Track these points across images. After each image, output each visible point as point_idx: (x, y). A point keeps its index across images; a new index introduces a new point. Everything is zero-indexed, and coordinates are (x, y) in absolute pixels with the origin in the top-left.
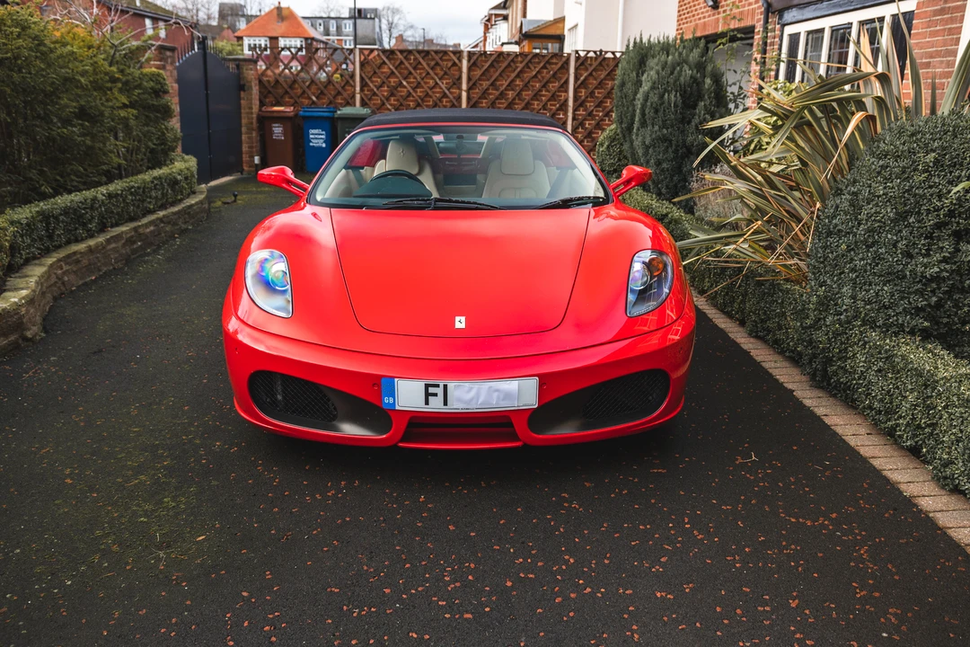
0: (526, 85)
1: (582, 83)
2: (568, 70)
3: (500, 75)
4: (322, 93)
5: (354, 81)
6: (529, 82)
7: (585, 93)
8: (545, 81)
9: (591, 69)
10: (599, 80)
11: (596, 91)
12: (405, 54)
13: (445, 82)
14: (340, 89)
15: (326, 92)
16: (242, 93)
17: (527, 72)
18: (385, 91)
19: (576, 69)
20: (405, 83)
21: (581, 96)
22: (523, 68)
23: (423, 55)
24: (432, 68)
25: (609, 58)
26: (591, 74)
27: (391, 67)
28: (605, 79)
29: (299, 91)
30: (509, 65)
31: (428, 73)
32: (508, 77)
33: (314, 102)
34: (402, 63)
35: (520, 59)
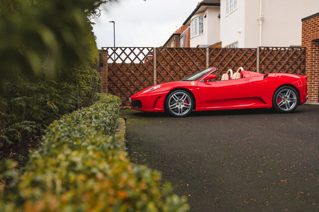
0: (237, 64)
1: (263, 62)
2: (256, 56)
3: (224, 59)
4: (137, 69)
5: (153, 63)
6: (238, 62)
7: (264, 67)
8: (245, 61)
9: (267, 55)
10: (270, 61)
11: (269, 66)
12: (179, 50)
13: (198, 63)
14: (146, 67)
15: (139, 69)
16: (101, 67)
17: (237, 58)
18: (168, 68)
19: (260, 56)
20: (178, 64)
21: (262, 68)
22: (235, 56)
23: (187, 50)
24: (192, 57)
25: (275, 50)
26: (267, 58)
27: (172, 56)
28: (273, 60)
29: (125, 69)
30: (228, 54)
31: (190, 59)
32: (228, 60)
33: (133, 74)
34: (177, 54)
35: (233, 51)
